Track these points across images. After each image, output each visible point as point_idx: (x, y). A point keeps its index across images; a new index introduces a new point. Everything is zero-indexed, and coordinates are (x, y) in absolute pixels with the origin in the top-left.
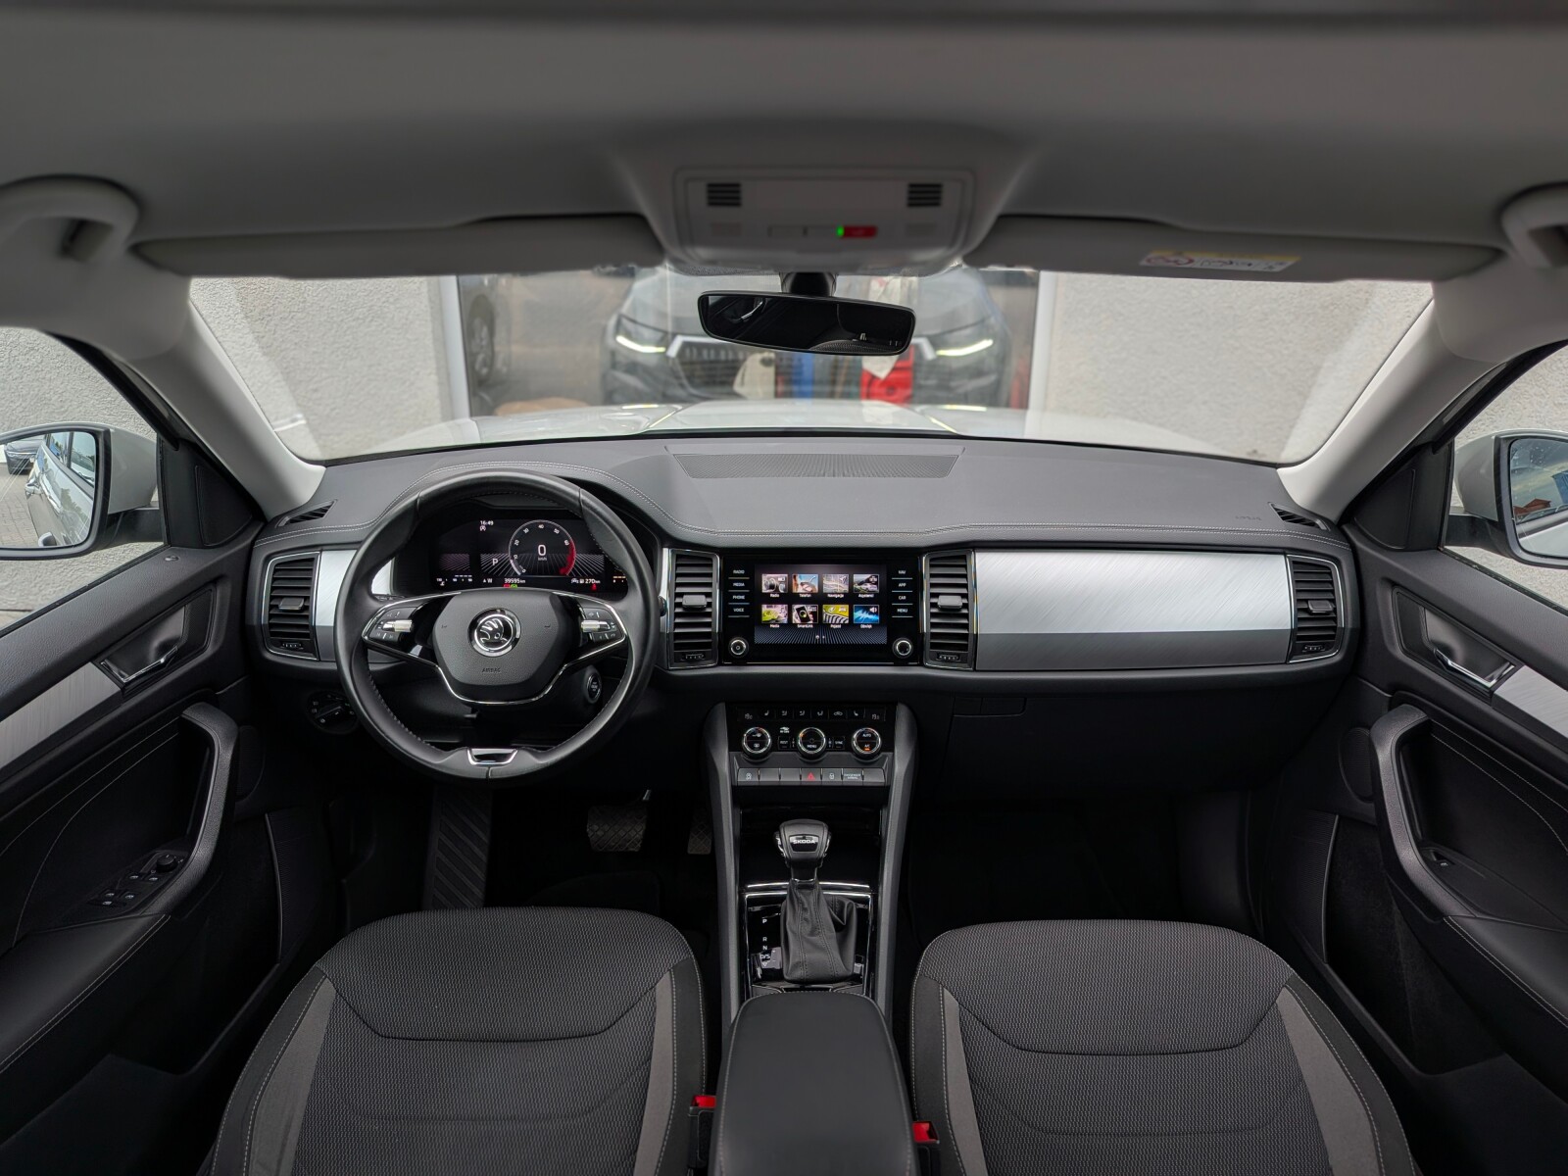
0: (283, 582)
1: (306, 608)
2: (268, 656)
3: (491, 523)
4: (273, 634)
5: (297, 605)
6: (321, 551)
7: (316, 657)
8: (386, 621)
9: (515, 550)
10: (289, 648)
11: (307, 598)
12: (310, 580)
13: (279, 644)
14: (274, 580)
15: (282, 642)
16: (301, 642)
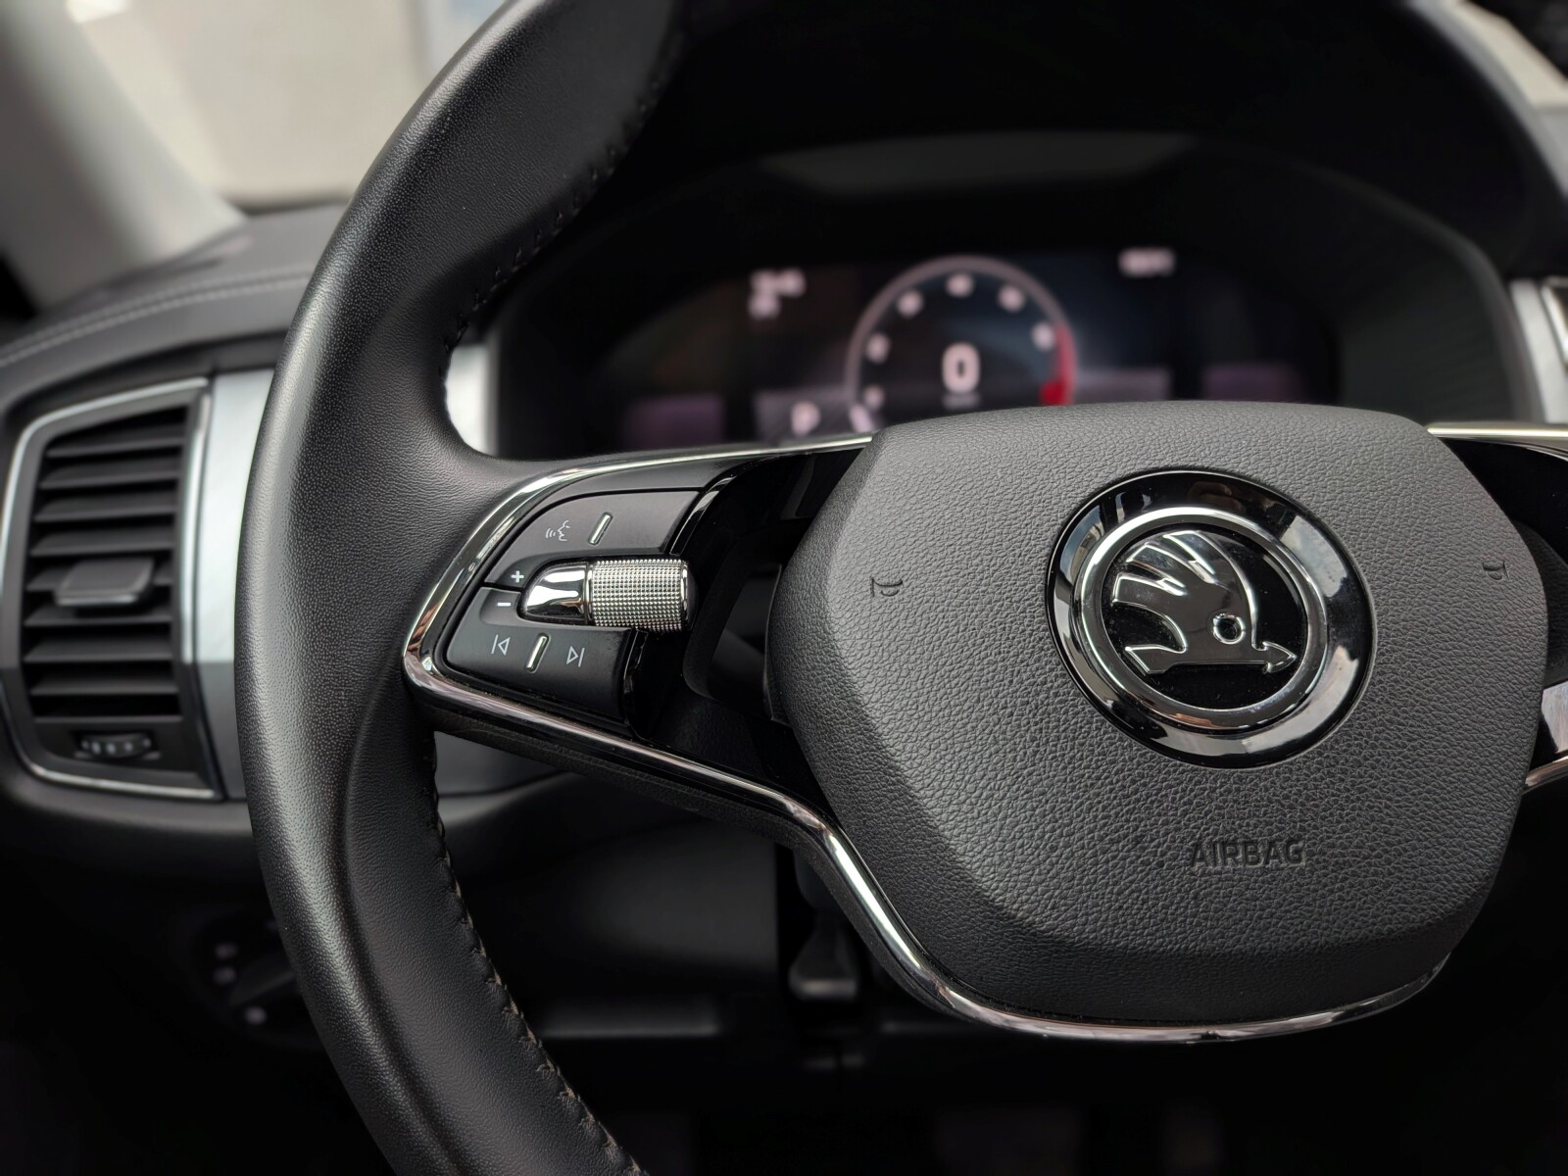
0: (75, 503)
1: (162, 596)
2: (27, 792)
3: (791, 283)
4: (43, 706)
5: (124, 589)
6: (212, 375)
7: (208, 785)
8: (538, 570)
9: (872, 373)
10: (104, 758)
11: (165, 559)
12: (172, 487)
13: (67, 746)
14: (42, 498)
15: (79, 736)
16: (149, 732)
